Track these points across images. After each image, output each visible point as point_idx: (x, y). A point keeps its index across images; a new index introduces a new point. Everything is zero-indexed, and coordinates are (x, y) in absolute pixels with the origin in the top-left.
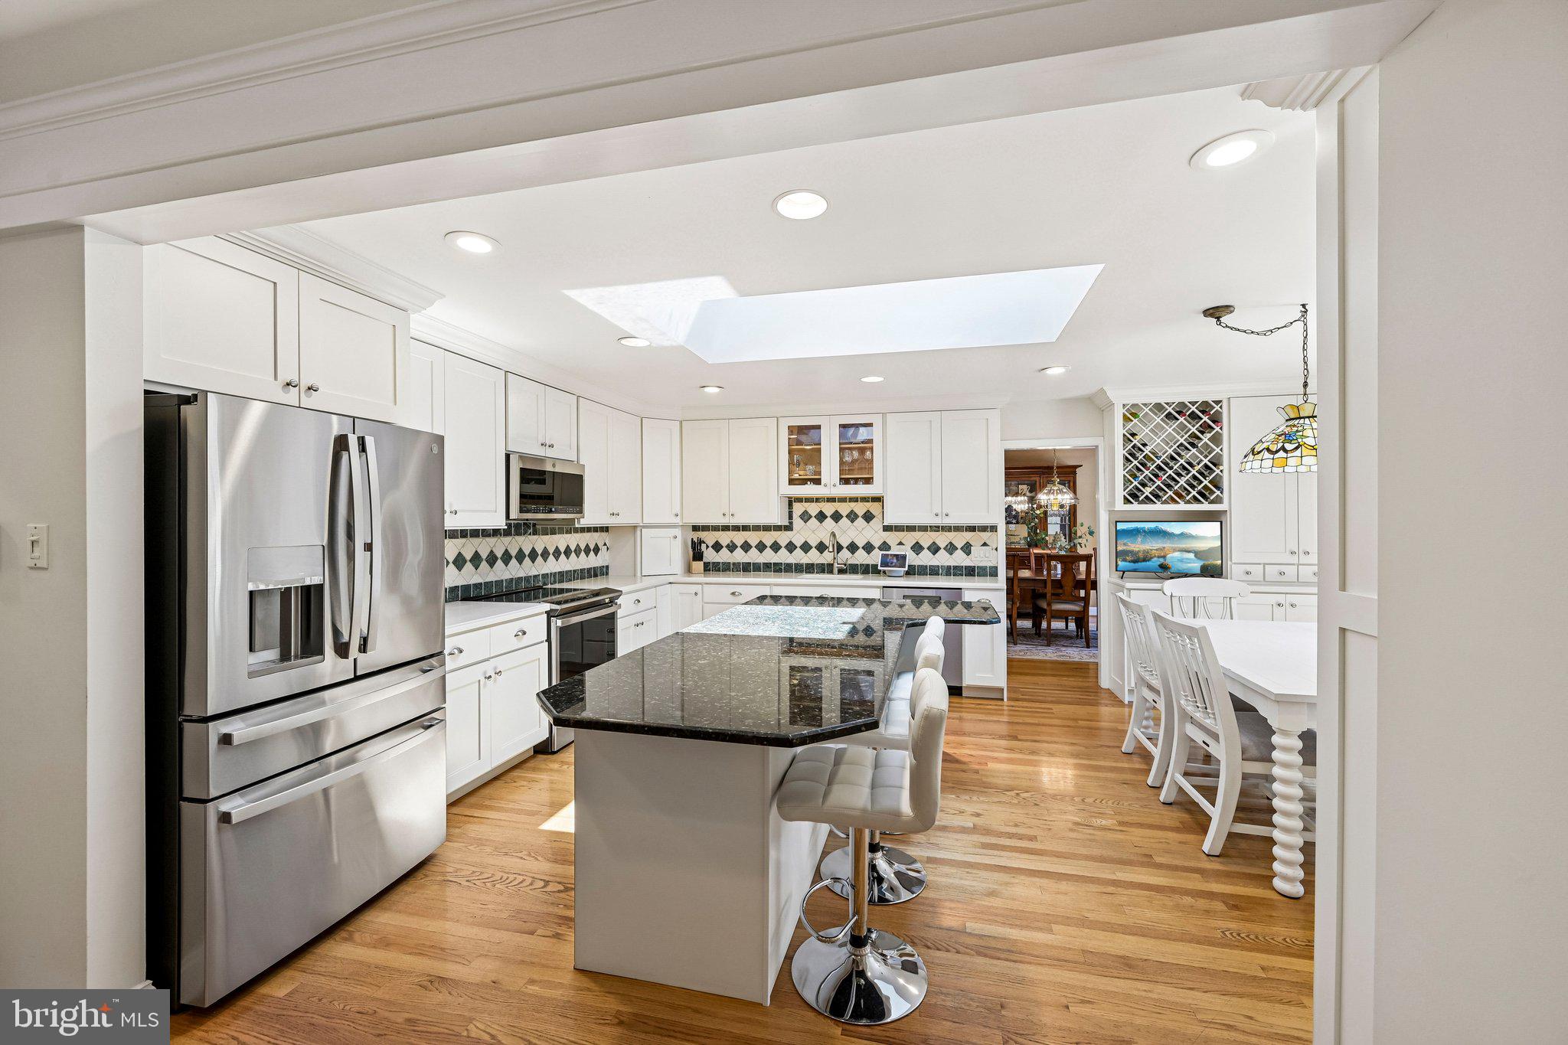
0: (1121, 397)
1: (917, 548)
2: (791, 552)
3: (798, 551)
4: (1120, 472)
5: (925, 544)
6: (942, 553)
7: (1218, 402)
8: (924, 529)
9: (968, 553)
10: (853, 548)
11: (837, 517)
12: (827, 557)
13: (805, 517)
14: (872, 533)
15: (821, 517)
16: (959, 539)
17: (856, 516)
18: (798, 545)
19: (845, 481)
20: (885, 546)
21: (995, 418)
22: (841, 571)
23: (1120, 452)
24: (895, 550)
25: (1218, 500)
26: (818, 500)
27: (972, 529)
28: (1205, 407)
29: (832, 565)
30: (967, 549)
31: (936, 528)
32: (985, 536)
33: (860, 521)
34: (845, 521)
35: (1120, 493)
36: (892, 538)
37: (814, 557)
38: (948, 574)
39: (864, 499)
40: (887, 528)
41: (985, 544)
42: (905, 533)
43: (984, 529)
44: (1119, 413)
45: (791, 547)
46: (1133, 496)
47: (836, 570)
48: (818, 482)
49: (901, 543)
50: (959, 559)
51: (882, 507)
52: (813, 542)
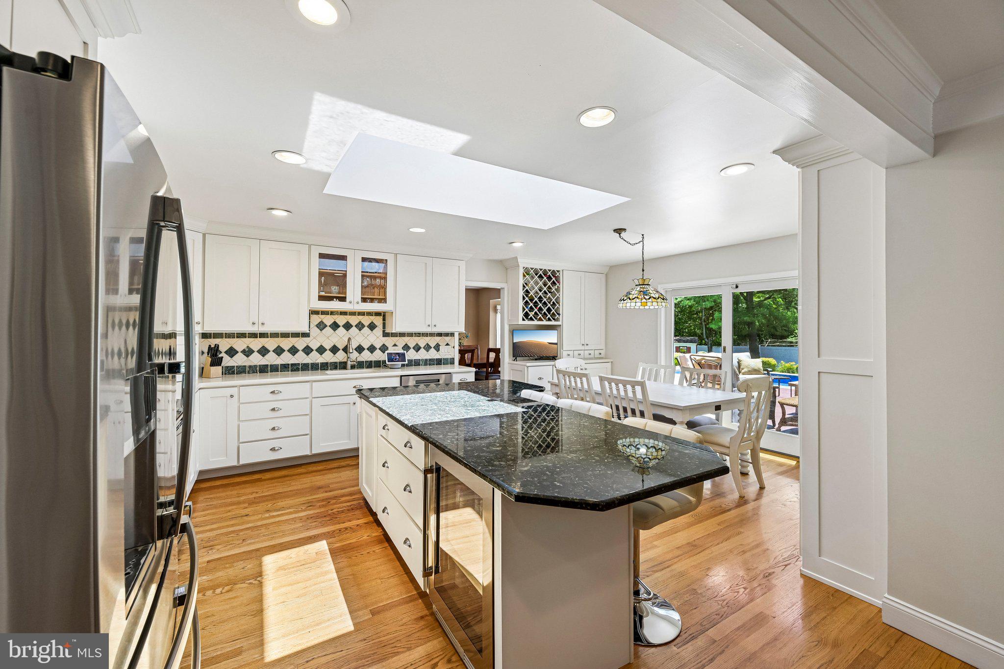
0: (525, 262)
1: (406, 347)
2: (308, 354)
3: (314, 353)
4: (521, 303)
5: (412, 345)
6: (422, 351)
7: (558, 271)
8: (410, 335)
9: (438, 350)
10: (360, 349)
11: (348, 326)
12: (340, 356)
13: (321, 326)
14: (375, 338)
15: (335, 326)
16: (433, 341)
17: (363, 326)
18: (314, 348)
19: (364, 300)
20: (384, 348)
22: (353, 367)
23: (521, 293)
24: (391, 350)
25: (557, 320)
26: (332, 313)
27: (440, 335)
28: (553, 272)
29: (345, 363)
30: (437, 347)
31: (419, 335)
32: (447, 339)
33: (366, 330)
34: (354, 330)
35: (521, 315)
36: (389, 342)
37: (328, 357)
38: (426, 364)
39: (370, 314)
40: (386, 335)
41: (447, 344)
42: (398, 338)
43: (447, 335)
44: (521, 271)
45: (308, 350)
47: (349, 366)
48: (343, 299)
49: (395, 345)
50: (433, 354)
51: (384, 320)
52: (328, 346)
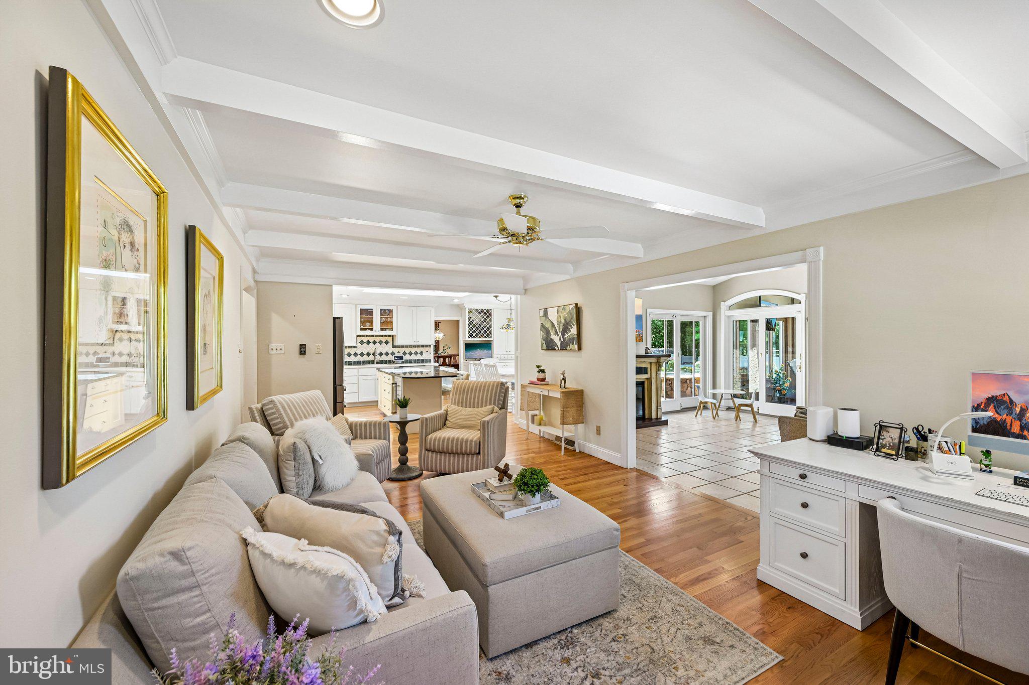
0: (468, 306)
1: (405, 353)
2: (356, 356)
3: (359, 356)
4: (467, 329)
5: (407, 352)
6: (413, 355)
7: (491, 310)
8: (407, 347)
9: (422, 355)
10: (381, 354)
11: (374, 342)
12: (371, 358)
13: (362, 343)
14: (389, 348)
15: (368, 342)
16: (419, 350)
17: (382, 342)
18: (359, 353)
19: (382, 329)
20: (393, 353)
21: (433, 310)
22: (377, 363)
23: (467, 323)
24: (397, 355)
25: (491, 337)
26: (367, 336)
27: (423, 346)
28: (488, 311)
29: (374, 361)
30: (421, 353)
31: (411, 346)
32: (427, 349)
33: (384, 344)
34: (378, 344)
35: (467, 335)
36: (395, 350)
37: (365, 358)
38: (415, 362)
39: (385, 336)
40: (394, 347)
41: (427, 352)
42: (400, 348)
43: (427, 346)
44: (467, 311)
45: (356, 355)
46: (471, 336)
47: (375, 362)
48: (372, 329)
49: (399, 352)
50: (419, 357)
51: (393, 339)
52: (365, 353)
